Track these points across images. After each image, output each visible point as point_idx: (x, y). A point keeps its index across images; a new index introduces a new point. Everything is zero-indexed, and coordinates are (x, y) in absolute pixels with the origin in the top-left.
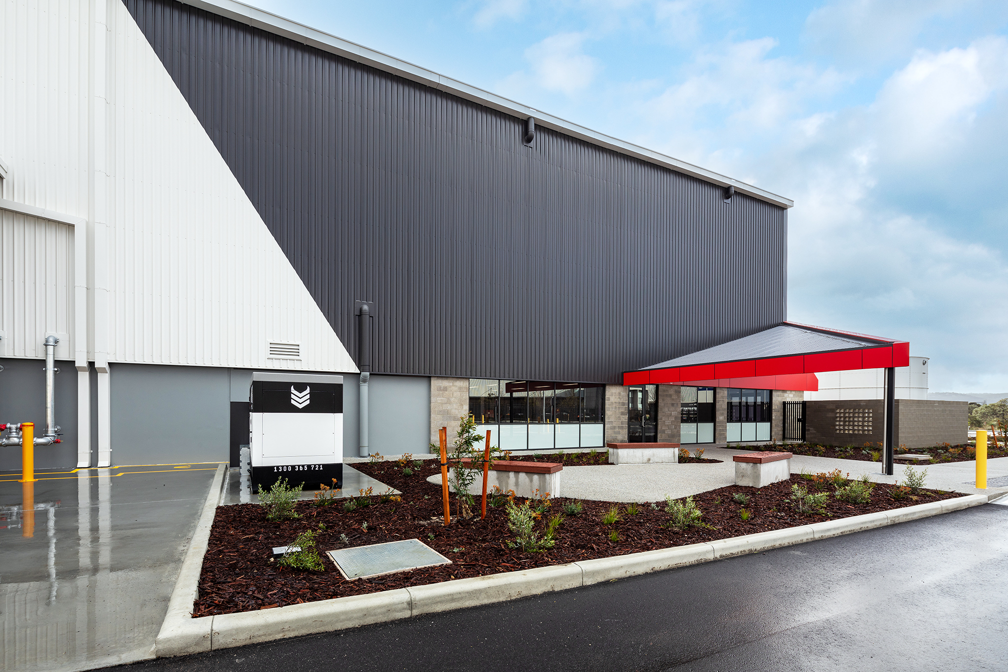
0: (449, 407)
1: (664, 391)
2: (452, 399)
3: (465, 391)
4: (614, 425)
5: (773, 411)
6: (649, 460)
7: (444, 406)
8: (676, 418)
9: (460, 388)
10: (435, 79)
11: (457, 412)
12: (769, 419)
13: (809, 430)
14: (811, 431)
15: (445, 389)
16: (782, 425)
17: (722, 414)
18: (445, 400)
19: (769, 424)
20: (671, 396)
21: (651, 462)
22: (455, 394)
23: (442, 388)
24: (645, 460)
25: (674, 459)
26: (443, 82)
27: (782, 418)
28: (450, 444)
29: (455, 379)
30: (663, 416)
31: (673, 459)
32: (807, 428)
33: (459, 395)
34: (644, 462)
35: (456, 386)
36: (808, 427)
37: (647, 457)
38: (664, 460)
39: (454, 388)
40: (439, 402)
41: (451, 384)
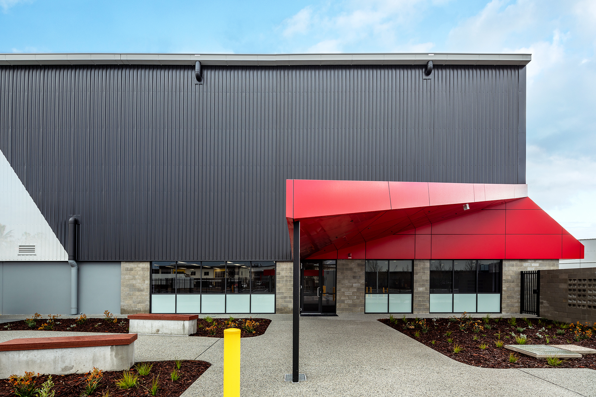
0: (134, 282)
1: (343, 265)
2: (137, 277)
3: (147, 270)
4: (285, 295)
5: (503, 281)
6: (158, 331)
7: (131, 281)
8: (358, 289)
9: (143, 268)
10: (118, 58)
11: (140, 285)
12: (498, 290)
13: (542, 303)
14: (544, 305)
15: (131, 270)
16: (519, 297)
17: (423, 285)
18: (131, 277)
19: (499, 295)
20: (351, 269)
21: (160, 332)
22: (139, 273)
23: (129, 269)
24: (154, 330)
25: (184, 332)
26: (124, 58)
27: (519, 289)
28: (135, 307)
29: (139, 262)
30: (342, 287)
31: (182, 331)
32: (541, 301)
33: (142, 273)
34: (153, 332)
35: (140, 267)
36: (542, 299)
37: (157, 328)
38: (173, 332)
39: (138, 269)
40: (127, 278)
41: (136, 266)
